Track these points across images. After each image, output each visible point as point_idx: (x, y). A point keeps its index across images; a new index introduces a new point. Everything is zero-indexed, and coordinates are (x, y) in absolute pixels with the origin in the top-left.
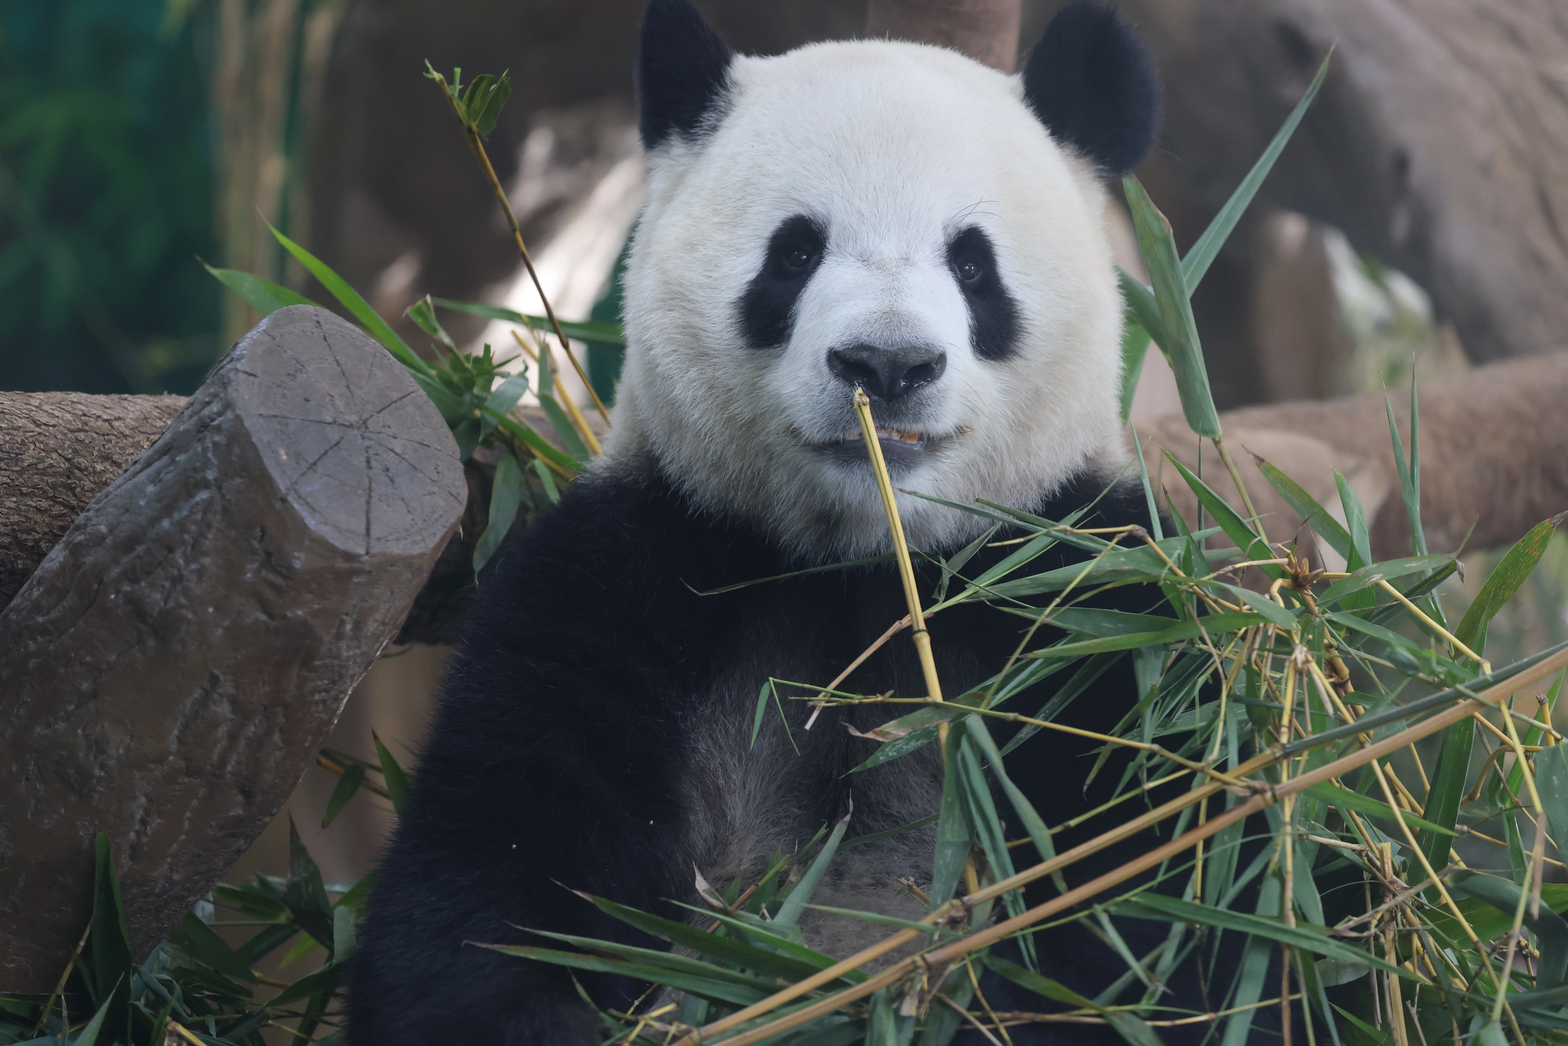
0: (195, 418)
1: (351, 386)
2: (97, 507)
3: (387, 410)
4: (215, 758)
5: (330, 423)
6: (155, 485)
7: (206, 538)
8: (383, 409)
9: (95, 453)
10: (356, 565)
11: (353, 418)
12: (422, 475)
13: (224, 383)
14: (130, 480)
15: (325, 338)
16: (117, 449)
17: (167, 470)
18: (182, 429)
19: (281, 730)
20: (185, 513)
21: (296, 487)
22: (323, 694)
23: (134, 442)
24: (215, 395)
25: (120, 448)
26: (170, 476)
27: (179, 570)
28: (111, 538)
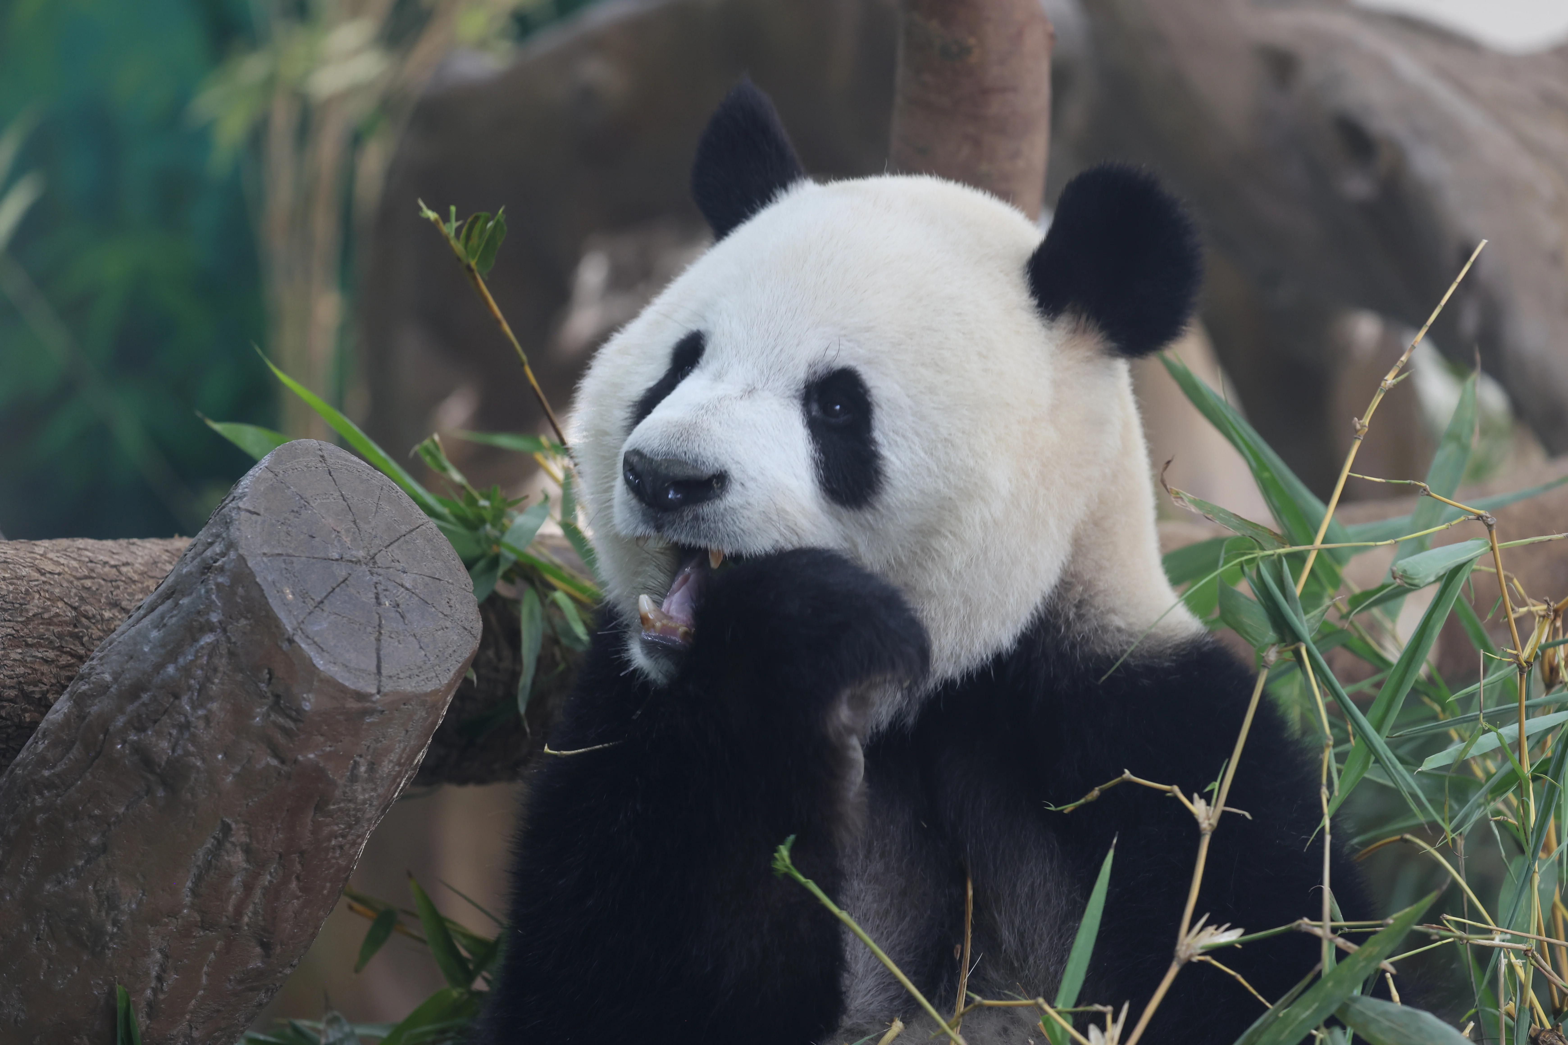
0: (198, 559)
1: (358, 521)
2: (101, 655)
3: (396, 544)
4: (230, 908)
5: (337, 560)
6: (159, 630)
7: (213, 683)
8: (391, 543)
9: (103, 600)
10: (368, 705)
11: (361, 554)
12: (434, 609)
13: (226, 522)
14: (133, 626)
15: (330, 473)
16: (126, 595)
17: (171, 614)
18: (185, 571)
19: (298, 878)
20: (190, 657)
21: (302, 626)
22: (341, 839)
23: (143, 588)
24: (218, 536)
25: (129, 594)
26: (174, 620)
27: (186, 717)
28: (115, 686)
